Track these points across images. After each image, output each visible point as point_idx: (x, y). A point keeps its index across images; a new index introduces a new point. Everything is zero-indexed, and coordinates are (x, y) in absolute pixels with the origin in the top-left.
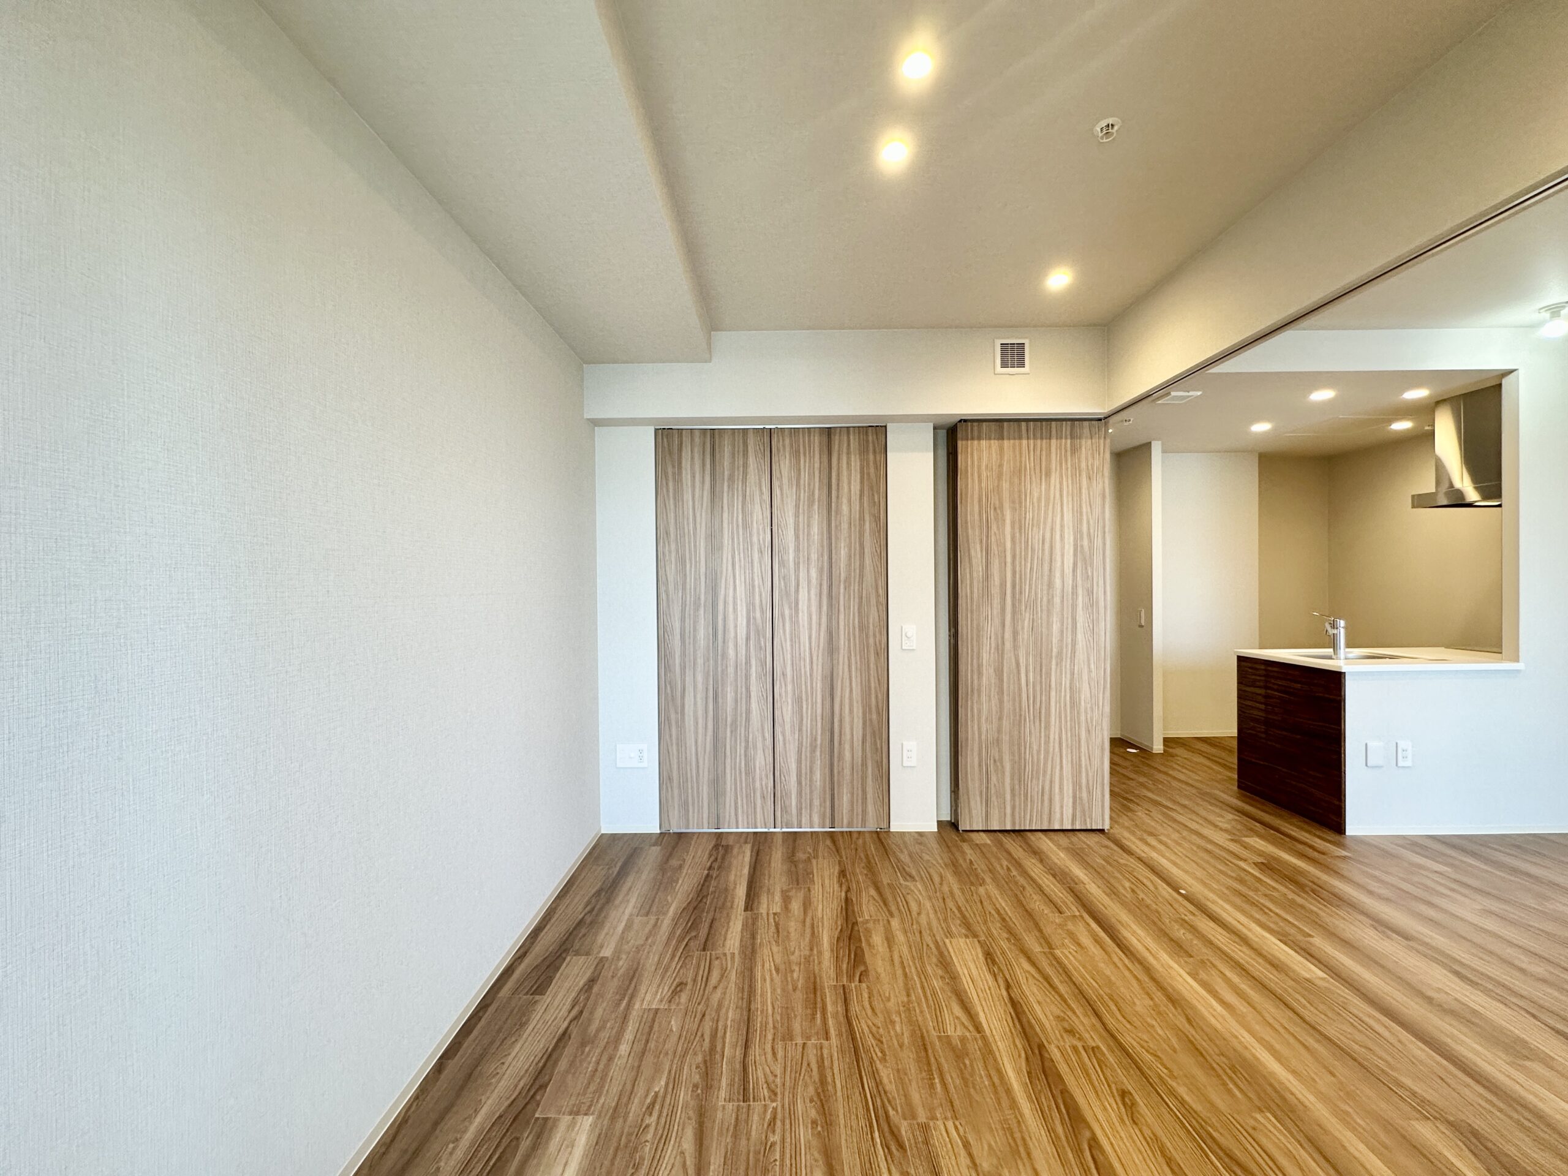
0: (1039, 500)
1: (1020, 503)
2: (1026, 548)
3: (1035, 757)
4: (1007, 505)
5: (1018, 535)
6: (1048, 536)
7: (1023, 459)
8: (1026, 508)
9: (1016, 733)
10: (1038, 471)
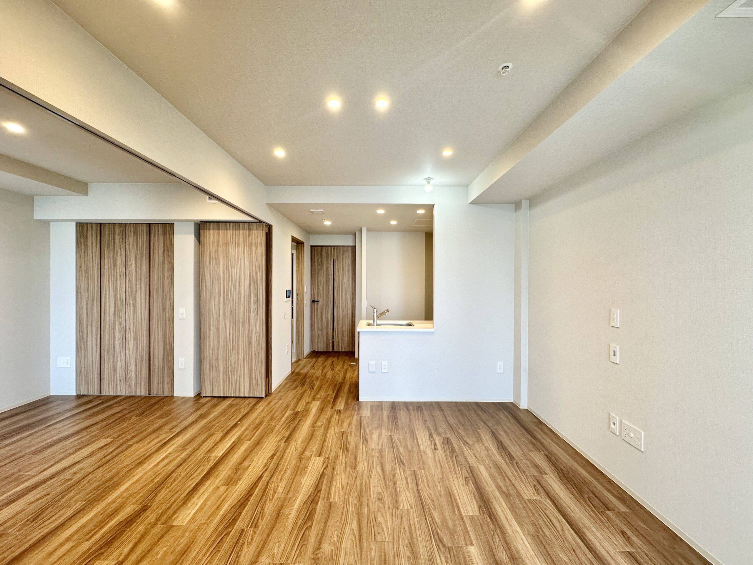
0: (235, 256)
1: (227, 257)
2: (229, 277)
3: (233, 365)
4: (221, 258)
5: (225, 271)
6: (238, 271)
7: (228, 239)
8: (229, 259)
9: (225, 355)
10: (234, 243)
